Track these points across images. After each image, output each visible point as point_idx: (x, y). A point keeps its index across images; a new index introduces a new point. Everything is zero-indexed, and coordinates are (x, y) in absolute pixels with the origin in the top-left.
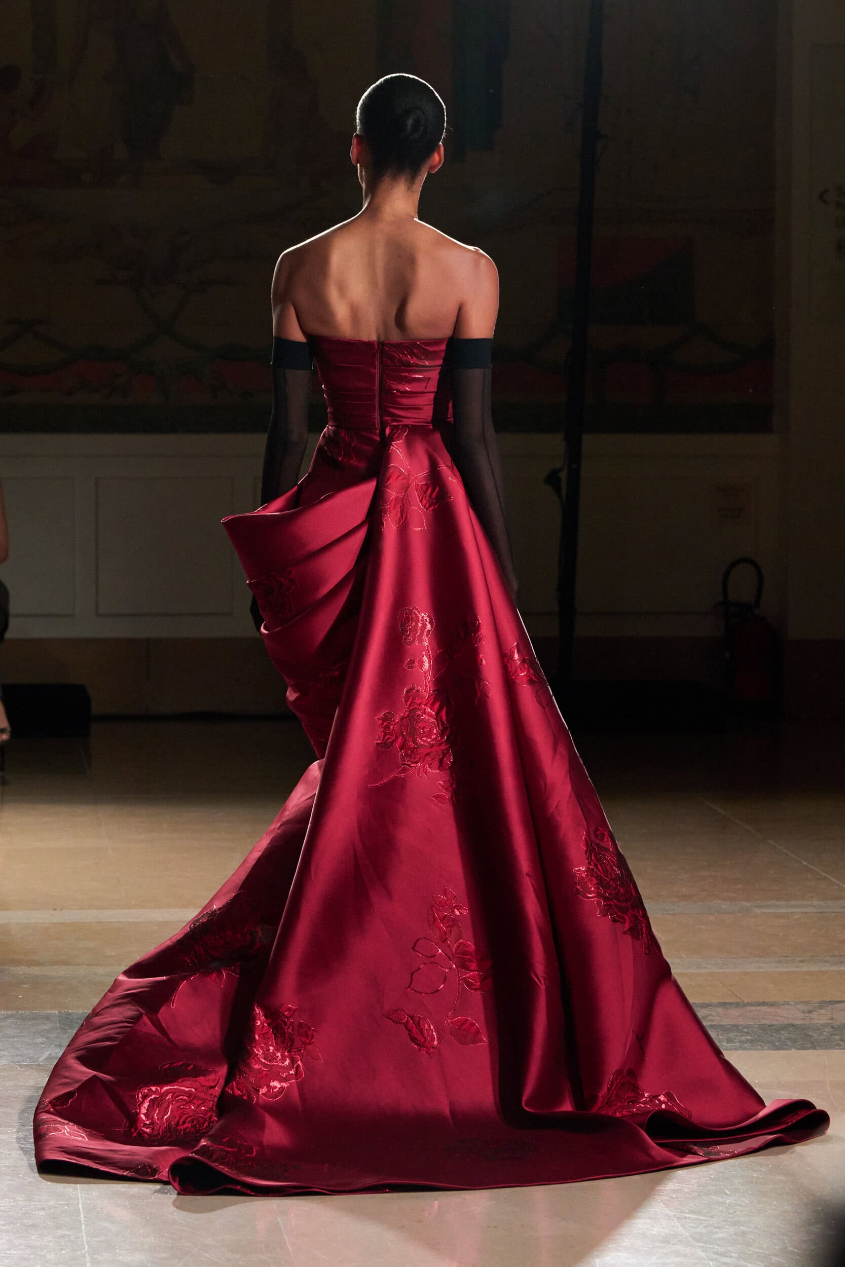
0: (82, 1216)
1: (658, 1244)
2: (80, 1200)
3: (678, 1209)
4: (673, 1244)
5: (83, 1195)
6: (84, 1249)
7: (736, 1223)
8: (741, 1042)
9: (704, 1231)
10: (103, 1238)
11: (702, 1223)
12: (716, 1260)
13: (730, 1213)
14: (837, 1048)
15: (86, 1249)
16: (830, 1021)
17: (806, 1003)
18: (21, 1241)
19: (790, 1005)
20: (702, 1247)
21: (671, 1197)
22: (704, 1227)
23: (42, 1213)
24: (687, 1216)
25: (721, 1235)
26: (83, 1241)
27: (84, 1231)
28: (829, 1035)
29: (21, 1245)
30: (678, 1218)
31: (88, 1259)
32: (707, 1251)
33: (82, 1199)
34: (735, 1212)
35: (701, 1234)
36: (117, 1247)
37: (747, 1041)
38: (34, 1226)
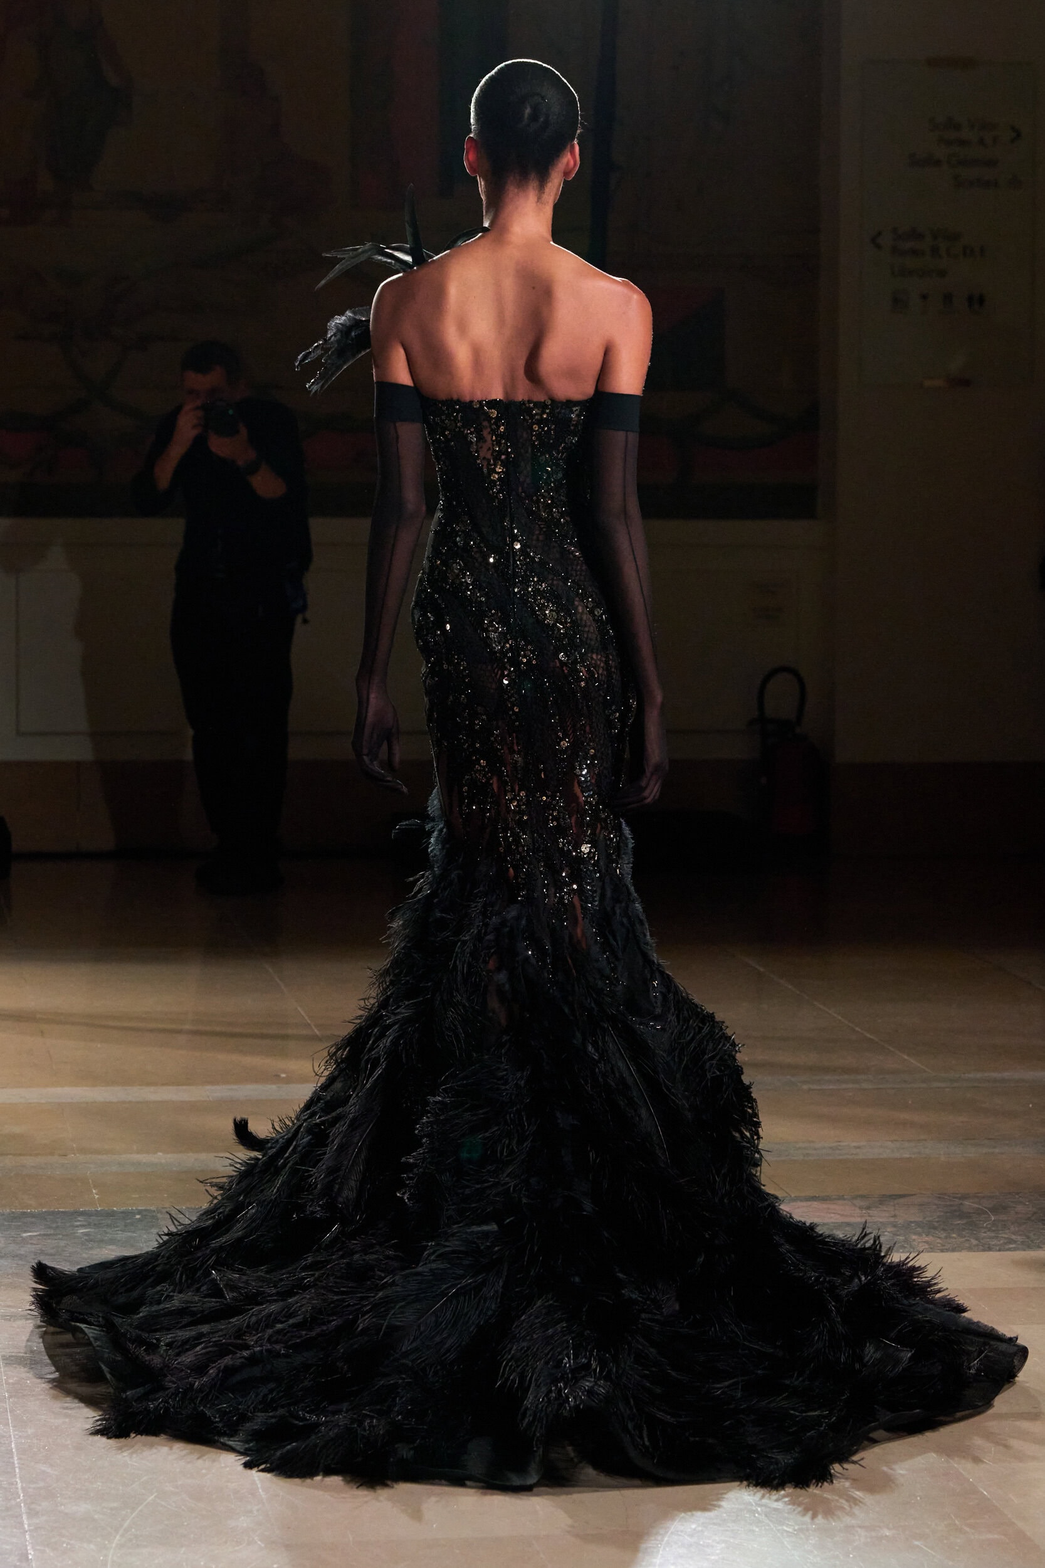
0: (16, 1458)
2: (13, 1439)
5: (16, 1433)
6: (19, 1498)
10: (41, 1484)
14: (901, 1251)
15: (21, 1498)
16: (892, 1219)
17: (862, 1197)
19: (844, 1199)
26: (17, 1488)
27: (18, 1476)
28: (892, 1235)
31: (23, 1509)
33: (14, 1438)
36: (58, 1495)
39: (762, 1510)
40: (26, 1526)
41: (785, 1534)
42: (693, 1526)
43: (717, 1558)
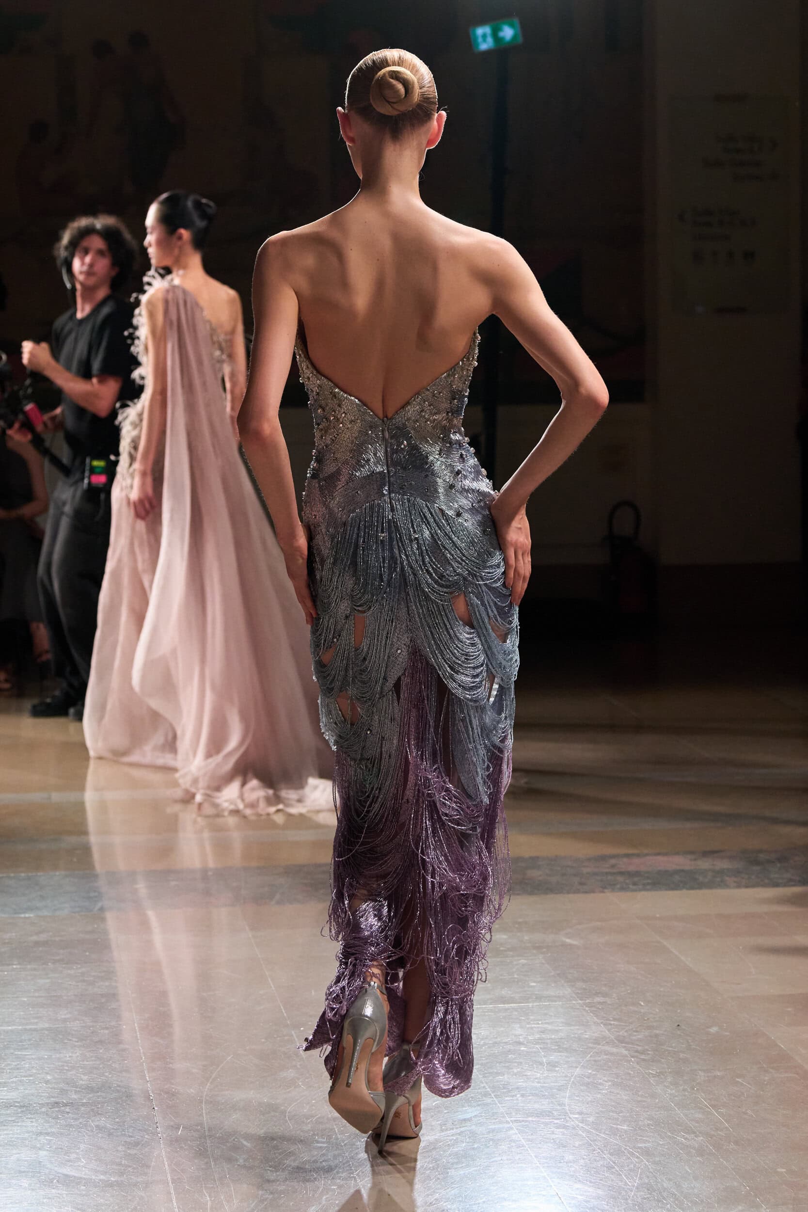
0: (139, 1034)
1: (590, 1045)
3: (605, 1017)
4: (603, 1045)
7: (649, 1028)
8: (644, 885)
9: (625, 1034)
10: (156, 1051)
11: (624, 1028)
12: (637, 1057)
13: (645, 1020)
14: (718, 887)
17: (691, 852)
18: (92, 1054)
20: (625, 1047)
21: (598, 1008)
22: (626, 1031)
23: (106, 1032)
24: (612, 1022)
25: (639, 1037)
26: (140, 1054)
27: (140, 1045)
28: (712, 877)
29: (92, 1057)
30: (604, 1025)
32: (629, 1051)
33: (136, 1020)
34: (648, 1019)
35: (624, 1037)
36: (168, 1058)
37: (648, 884)
38: (101, 1042)
39: (635, 1060)
40: (147, 1078)
41: (651, 1076)
42: (590, 1071)
43: (606, 1091)
